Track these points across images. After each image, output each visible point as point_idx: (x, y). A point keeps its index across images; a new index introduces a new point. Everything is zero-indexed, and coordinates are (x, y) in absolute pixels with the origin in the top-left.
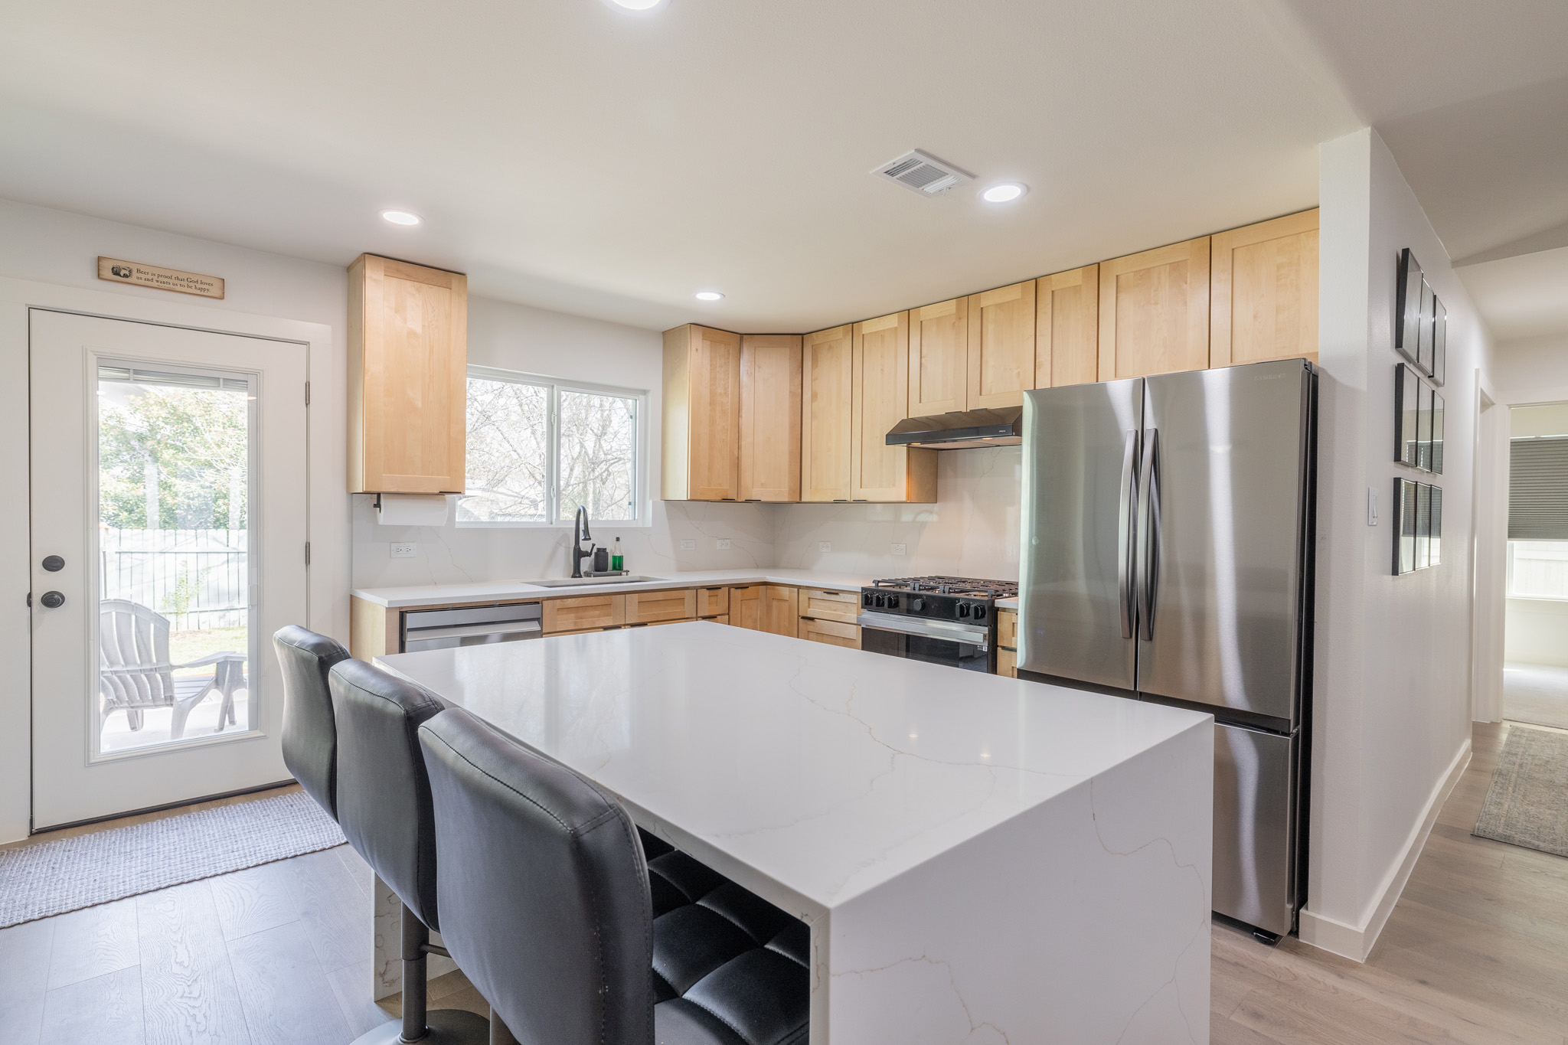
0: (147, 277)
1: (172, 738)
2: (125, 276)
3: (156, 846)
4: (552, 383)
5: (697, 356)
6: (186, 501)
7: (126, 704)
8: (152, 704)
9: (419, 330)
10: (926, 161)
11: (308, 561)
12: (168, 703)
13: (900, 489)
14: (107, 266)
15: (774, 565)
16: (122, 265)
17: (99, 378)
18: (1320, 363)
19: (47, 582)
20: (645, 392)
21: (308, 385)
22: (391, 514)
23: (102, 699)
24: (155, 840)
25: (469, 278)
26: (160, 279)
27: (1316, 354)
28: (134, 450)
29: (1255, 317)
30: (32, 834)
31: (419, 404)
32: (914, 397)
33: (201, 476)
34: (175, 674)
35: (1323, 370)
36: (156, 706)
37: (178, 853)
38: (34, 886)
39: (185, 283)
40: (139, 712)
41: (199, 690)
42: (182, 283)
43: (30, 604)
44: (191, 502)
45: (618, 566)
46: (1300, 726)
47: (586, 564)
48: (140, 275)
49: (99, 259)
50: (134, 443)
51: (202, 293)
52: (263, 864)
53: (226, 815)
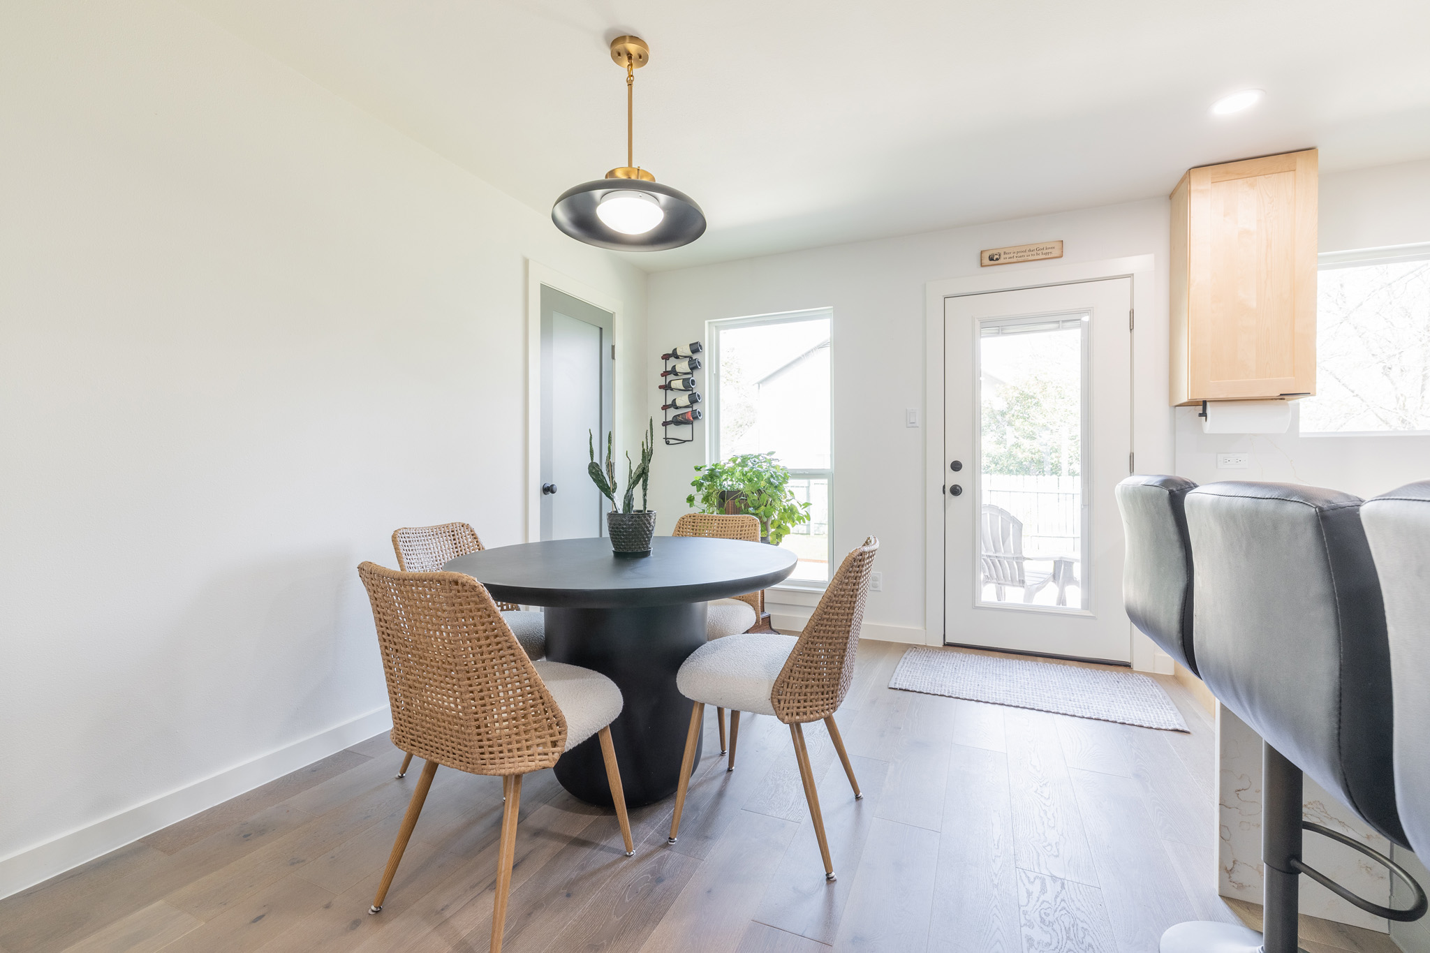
0: (1010, 256)
1: (1024, 601)
2: (997, 259)
3: (1015, 677)
6: (1030, 455)
7: (995, 581)
8: (1011, 584)
9: (1253, 227)
11: (1132, 470)
12: (1021, 585)
14: (986, 256)
16: (995, 252)
17: (981, 337)
19: (954, 478)
21: (1132, 313)
23: (982, 576)
24: (1015, 673)
25: (1321, 152)
26: (1019, 255)
28: (999, 422)
30: (944, 645)
31: (1253, 305)
33: (1041, 437)
34: (1026, 564)
36: (1014, 586)
37: (1030, 686)
38: (946, 675)
39: (1035, 253)
40: (1003, 587)
41: (1042, 580)
42: (1033, 253)
43: (944, 493)
44: (1033, 456)
48: (1006, 256)
49: (982, 252)
50: (999, 417)
51: (1047, 256)
52: (1095, 719)
53: (1064, 672)
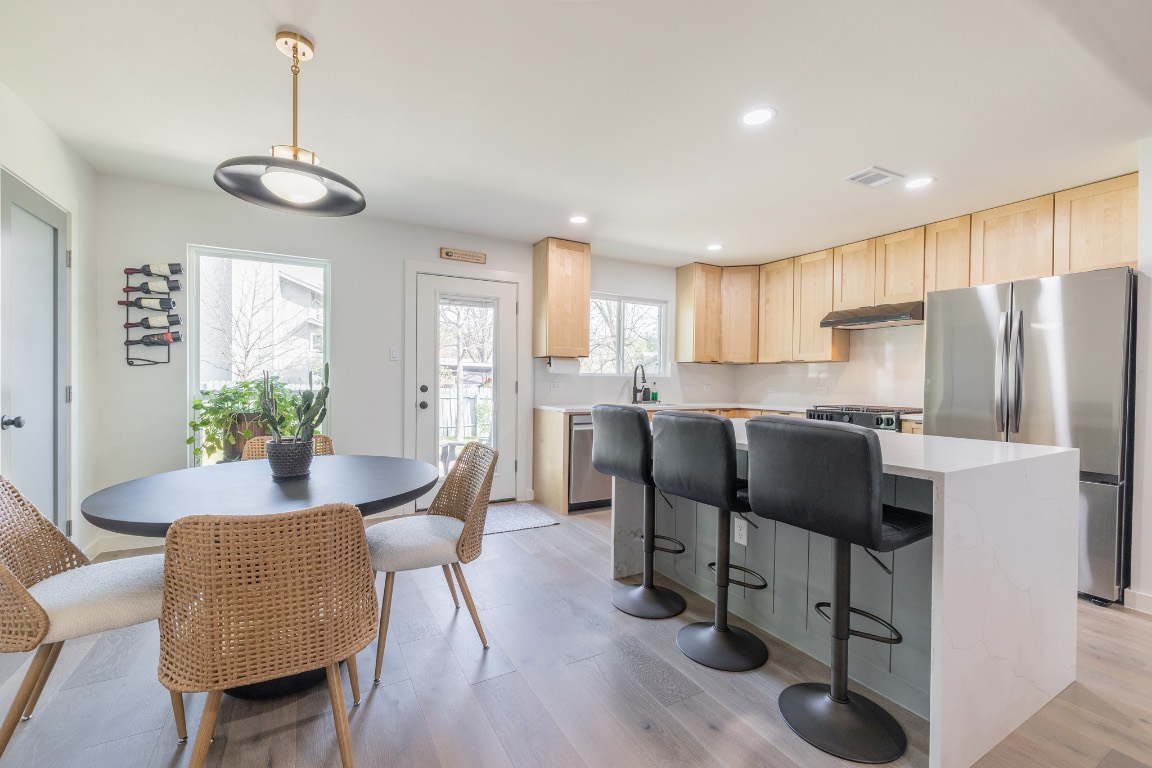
0: (457, 255)
2: (451, 256)
4: (619, 299)
5: (698, 282)
9: (570, 274)
10: (878, 171)
11: (517, 391)
13: (828, 353)
14: (444, 251)
15: (735, 401)
16: (450, 251)
17: (440, 304)
18: (1139, 268)
19: (423, 397)
20: (666, 302)
21: (517, 304)
22: (556, 367)
25: (592, 246)
26: (463, 256)
27: (1136, 262)
29: (1087, 242)
31: (570, 312)
32: (837, 298)
35: (1141, 273)
42: (471, 258)
43: (416, 407)
45: (655, 398)
46: (1124, 482)
47: (639, 396)
48: (455, 255)
49: (441, 249)
51: (479, 262)
